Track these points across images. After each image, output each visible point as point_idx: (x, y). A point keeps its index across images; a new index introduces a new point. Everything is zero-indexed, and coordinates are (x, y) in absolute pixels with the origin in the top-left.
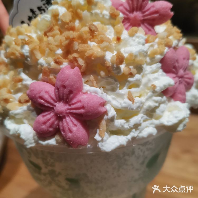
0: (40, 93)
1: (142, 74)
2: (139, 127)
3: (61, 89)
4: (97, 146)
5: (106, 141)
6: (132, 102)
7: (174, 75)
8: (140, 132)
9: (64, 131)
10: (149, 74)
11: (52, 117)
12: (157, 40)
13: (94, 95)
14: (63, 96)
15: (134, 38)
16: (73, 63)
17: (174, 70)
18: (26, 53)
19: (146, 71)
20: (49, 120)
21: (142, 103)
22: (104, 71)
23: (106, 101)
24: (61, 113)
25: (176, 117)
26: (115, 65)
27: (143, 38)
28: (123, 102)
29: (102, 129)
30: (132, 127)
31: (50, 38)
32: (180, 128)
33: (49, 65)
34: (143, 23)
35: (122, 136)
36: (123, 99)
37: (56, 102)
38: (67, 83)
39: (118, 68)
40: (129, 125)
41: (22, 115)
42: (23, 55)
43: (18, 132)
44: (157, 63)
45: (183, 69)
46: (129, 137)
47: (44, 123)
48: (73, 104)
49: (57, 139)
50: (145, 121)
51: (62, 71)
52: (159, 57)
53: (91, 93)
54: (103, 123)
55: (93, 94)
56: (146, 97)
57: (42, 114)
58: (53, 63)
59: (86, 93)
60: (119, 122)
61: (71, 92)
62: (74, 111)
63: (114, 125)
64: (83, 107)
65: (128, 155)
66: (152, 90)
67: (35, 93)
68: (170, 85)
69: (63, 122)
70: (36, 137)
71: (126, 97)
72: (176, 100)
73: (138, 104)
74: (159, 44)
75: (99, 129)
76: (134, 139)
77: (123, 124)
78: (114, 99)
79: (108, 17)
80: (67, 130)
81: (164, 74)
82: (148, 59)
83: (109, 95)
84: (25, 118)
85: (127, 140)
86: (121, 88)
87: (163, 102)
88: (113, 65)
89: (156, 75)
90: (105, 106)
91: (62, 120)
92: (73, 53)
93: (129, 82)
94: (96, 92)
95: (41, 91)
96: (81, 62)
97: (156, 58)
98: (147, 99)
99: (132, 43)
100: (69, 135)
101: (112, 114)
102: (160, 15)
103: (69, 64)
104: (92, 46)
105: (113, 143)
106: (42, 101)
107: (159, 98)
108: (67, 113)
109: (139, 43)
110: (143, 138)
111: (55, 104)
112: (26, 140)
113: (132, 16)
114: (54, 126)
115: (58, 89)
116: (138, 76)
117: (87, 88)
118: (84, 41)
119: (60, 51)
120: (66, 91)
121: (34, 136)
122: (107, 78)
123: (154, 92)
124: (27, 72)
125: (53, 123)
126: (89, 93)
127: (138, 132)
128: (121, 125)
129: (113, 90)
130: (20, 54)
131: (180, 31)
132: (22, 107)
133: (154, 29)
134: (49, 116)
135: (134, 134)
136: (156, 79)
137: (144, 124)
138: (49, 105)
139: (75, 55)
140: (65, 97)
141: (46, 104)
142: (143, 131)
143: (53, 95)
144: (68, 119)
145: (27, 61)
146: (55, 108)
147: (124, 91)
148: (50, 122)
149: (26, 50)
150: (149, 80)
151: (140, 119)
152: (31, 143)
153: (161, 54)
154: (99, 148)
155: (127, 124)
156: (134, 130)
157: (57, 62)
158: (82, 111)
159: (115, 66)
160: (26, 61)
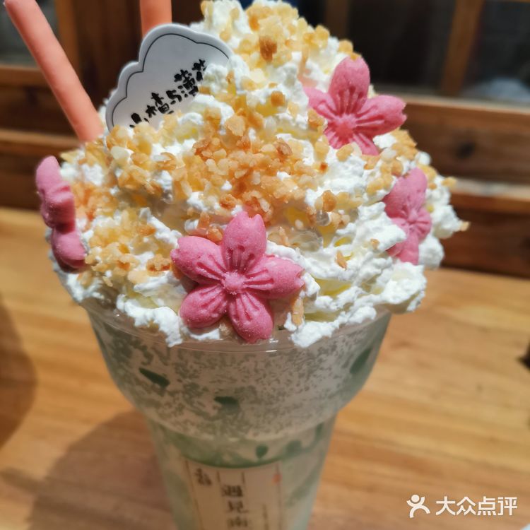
0: (199, 257)
1: (357, 221)
2: (351, 308)
3: (237, 252)
4: (287, 339)
5: (301, 330)
6: (344, 269)
7: (403, 221)
8: (352, 315)
9: (237, 317)
10: (367, 220)
11: (218, 295)
12: (380, 163)
13: (286, 260)
14: (239, 263)
15: (346, 164)
16: (252, 207)
17: (403, 212)
18: (167, 185)
19: (362, 216)
20: (213, 300)
21: (358, 270)
22: (303, 220)
23: (304, 270)
24: (235, 289)
25: (407, 290)
26: (321, 211)
27: (360, 165)
28: (328, 269)
29: (296, 313)
30: (342, 308)
31: (210, 162)
32: (412, 307)
33: (212, 208)
34: (357, 133)
35: (325, 323)
36: (329, 263)
37: (224, 271)
38: (246, 243)
39: (325, 216)
40: (337, 305)
41: (156, 290)
42: (159, 189)
43: (155, 322)
44: (378, 202)
45: (416, 209)
46: (336, 323)
47: (205, 306)
48: (254, 275)
49: (222, 330)
50: (359, 296)
51: (239, 223)
52: (382, 193)
53: (280, 256)
54: (299, 303)
55: (284, 258)
56: (362, 259)
57: (200, 292)
58: (217, 206)
59: (273, 256)
60: (323, 301)
61: (252, 256)
62: (256, 286)
63: (313, 305)
64: (271, 281)
65: (326, 352)
66: (373, 248)
67: (192, 258)
68: (399, 239)
69: (236, 304)
70: (185, 329)
71: (332, 260)
72: (404, 260)
73: (352, 272)
74: (383, 170)
75: (292, 312)
76: (342, 326)
77: (328, 304)
78: (314, 263)
79: (304, 127)
80: (243, 316)
81: (389, 219)
82: (365, 197)
83: (306, 257)
84: (160, 296)
85: (333, 329)
86: (326, 246)
87: (388, 267)
88: (318, 212)
89: (377, 222)
90: (302, 277)
91: (235, 301)
92: (252, 190)
93: (338, 235)
94: (288, 256)
95: (202, 254)
96: (265, 205)
97: (378, 195)
98: (364, 263)
99: (343, 171)
100: (247, 323)
101: (314, 288)
102: (386, 122)
103: (244, 209)
104: (282, 179)
105: (312, 334)
106: (203, 271)
107: (381, 261)
108: (243, 290)
109: (355, 173)
110: (356, 324)
111: (223, 275)
112: (168, 334)
113: (340, 120)
114: (221, 310)
115: (231, 252)
116: (351, 226)
117: (272, 247)
118: (271, 172)
119: (227, 186)
120: (245, 255)
121: (181, 327)
122: (304, 231)
123: (375, 250)
124: (160, 215)
125: (219, 305)
126: (277, 256)
127: (349, 314)
128: (325, 305)
129: (313, 249)
130: (154, 186)
131: (415, 144)
132: (156, 278)
133: (373, 142)
134: (214, 294)
135: (343, 318)
136: (378, 229)
137: (358, 302)
138: (213, 277)
139: (256, 194)
140: (242, 265)
141: (210, 276)
142: (356, 314)
143: (220, 260)
144: (244, 298)
145: (168, 198)
146: (223, 282)
147: (330, 250)
148: (215, 304)
149: (165, 181)
150: (368, 232)
151: (353, 295)
152: (176, 340)
153: (386, 188)
154: (291, 343)
155: (334, 303)
156: (343, 313)
157: (225, 205)
158: (269, 286)
159: (321, 213)
160: (164, 199)
